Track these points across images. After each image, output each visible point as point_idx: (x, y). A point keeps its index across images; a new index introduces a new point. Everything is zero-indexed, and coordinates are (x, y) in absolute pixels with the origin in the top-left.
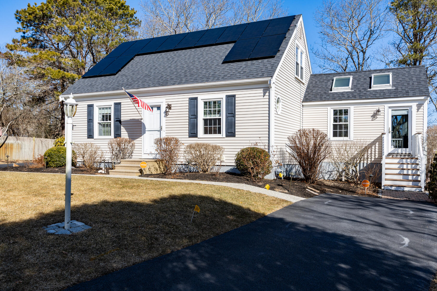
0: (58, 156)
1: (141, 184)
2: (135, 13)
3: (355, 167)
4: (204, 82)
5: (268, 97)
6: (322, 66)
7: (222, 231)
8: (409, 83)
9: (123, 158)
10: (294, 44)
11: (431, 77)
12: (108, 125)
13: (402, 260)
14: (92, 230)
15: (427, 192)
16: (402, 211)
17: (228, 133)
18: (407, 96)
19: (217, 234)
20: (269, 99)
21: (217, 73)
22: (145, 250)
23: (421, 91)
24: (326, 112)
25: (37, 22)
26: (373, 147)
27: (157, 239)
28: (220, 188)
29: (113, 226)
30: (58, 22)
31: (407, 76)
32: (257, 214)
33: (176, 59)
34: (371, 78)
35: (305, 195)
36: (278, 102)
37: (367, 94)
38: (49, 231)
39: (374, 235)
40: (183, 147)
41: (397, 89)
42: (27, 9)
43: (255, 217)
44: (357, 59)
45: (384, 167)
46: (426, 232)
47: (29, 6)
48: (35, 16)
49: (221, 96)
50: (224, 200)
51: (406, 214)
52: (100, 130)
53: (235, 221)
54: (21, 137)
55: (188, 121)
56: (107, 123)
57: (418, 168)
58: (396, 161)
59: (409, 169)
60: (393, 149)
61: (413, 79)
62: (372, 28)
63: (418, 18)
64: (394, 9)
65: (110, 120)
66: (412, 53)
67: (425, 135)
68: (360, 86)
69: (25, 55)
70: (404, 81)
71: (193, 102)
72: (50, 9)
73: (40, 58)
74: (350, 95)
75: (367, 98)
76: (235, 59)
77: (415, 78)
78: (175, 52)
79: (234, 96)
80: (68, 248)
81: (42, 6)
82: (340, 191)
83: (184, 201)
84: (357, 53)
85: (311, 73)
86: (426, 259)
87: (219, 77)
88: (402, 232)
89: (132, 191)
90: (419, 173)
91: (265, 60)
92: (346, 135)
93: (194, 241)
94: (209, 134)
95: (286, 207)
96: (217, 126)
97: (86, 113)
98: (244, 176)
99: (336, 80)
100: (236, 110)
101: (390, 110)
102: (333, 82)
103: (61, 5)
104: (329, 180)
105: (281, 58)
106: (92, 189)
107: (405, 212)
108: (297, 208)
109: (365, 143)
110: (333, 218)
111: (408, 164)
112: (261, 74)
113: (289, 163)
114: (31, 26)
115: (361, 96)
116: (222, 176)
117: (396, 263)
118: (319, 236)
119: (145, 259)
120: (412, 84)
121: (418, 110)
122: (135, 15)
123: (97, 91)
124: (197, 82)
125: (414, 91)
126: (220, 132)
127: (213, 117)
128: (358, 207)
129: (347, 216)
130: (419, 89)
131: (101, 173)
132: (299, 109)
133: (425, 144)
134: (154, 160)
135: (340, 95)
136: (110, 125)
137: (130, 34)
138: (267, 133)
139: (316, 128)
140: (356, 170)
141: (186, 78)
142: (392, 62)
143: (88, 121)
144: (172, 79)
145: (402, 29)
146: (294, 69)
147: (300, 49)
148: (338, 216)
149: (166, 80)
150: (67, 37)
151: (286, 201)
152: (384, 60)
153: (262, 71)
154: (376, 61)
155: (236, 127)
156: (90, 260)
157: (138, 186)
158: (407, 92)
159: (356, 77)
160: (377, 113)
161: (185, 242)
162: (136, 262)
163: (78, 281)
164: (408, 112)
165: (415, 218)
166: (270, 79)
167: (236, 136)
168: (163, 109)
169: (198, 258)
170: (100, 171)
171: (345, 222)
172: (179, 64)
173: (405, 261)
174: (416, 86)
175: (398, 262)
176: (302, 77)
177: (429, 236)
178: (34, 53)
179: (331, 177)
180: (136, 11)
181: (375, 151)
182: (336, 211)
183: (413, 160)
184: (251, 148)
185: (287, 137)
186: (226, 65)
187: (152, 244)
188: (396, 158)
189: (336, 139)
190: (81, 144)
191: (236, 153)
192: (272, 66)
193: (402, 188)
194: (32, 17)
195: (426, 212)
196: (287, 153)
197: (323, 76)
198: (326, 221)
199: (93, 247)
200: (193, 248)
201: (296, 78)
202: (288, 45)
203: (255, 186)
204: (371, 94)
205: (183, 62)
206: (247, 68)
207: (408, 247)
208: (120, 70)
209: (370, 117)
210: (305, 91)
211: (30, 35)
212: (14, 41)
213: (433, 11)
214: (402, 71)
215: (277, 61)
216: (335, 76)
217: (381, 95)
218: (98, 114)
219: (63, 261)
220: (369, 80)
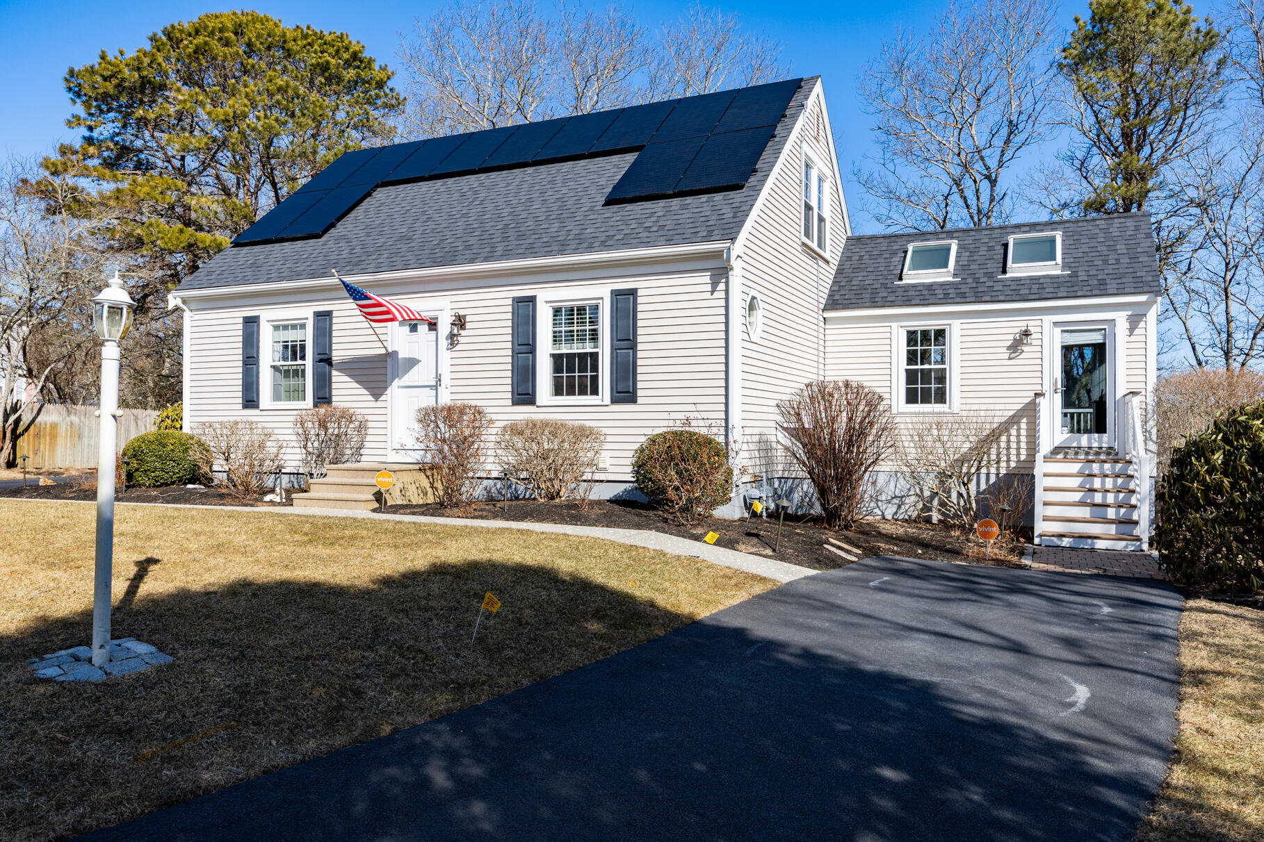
0: (160, 456)
1: (365, 533)
2: (388, 78)
3: (965, 484)
4: (553, 253)
5: (723, 295)
6: (884, 218)
7: (558, 669)
8: (1107, 258)
9: (335, 461)
10: (798, 156)
11: (1171, 246)
12: (298, 370)
13: (1064, 754)
14: (170, 667)
15: (1155, 553)
16: (1080, 607)
17: (618, 392)
18: (1103, 292)
19: (541, 677)
20: (727, 299)
21: (588, 231)
22: (314, 726)
23: (1139, 280)
24: (888, 335)
25: (124, 100)
26: (1013, 432)
27: (358, 693)
28: (580, 542)
29: (237, 653)
30: (180, 101)
31: (1103, 240)
32: (671, 618)
33: (482, 195)
34: (1006, 246)
35: (819, 562)
36: (752, 307)
37: (995, 289)
38: (43, 672)
39: (991, 677)
40: (494, 431)
41: (1074, 275)
42: (97, 66)
43: (663, 625)
44: (975, 199)
45: (1041, 483)
46: (1140, 668)
47: (103, 58)
48: (118, 85)
49: (599, 292)
50: (583, 576)
51: (1092, 614)
52: (276, 387)
53: (602, 637)
54: (79, 407)
55: (509, 360)
56: (295, 368)
57: (1132, 486)
58: (1075, 467)
59: (1108, 491)
60: (1066, 435)
61: (1118, 247)
62: (1014, 118)
63: (1134, 91)
64: (1068, 65)
65: (303, 358)
66: (1119, 181)
67: (1151, 399)
68: (977, 267)
69: (90, 188)
70: (1094, 254)
71: (524, 309)
72: (159, 64)
73: (133, 194)
74: (950, 291)
75: (997, 299)
76: (638, 194)
77: (1123, 246)
78: (483, 176)
79: (633, 293)
80: (80, 723)
81: (138, 58)
82: (920, 551)
83: (467, 579)
84: (975, 181)
85: (849, 234)
86: (1131, 750)
87: (592, 240)
88: (1073, 668)
89: (328, 551)
90: (1133, 501)
91: (718, 197)
92: (941, 397)
93: (469, 697)
94: (568, 394)
95: (759, 597)
96: (589, 374)
97: (241, 339)
98: (656, 509)
99: (914, 252)
100: (640, 331)
101: (1058, 330)
102: (905, 257)
103: (189, 56)
104: (896, 520)
105: (760, 190)
106: (220, 548)
107: (1088, 609)
108: (789, 600)
109: (989, 420)
110: (885, 627)
111: (1106, 476)
112: (704, 234)
113: (786, 475)
114: (110, 110)
115: (979, 295)
116: (597, 511)
117: (1044, 764)
118: (837, 681)
119: (304, 755)
120: (1114, 262)
121: (1131, 330)
122: (390, 84)
123: (268, 281)
124: (535, 255)
125: (1119, 281)
126: (595, 392)
127: (576, 348)
128: (960, 596)
129: (923, 622)
130: (1134, 275)
131: (272, 503)
132: (815, 327)
133: (1152, 423)
134: (417, 467)
135: (923, 293)
136: (303, 371)
137: (374, 133)
138: (723, 391)
139: (854, 380)
140: (968, 493)
141: (506, 243)
142: (1065, 206)
143: (244, 361)
144: (468, 247)
145: (1092, 119)
146: (798, 221)
147: (816, 168)
148: (901, 621)
149: (453, 249)
150: (206, 140)
151: (763, 579)
152: (1047, 203)
153: (709, 224)
154: (1028, 205)
155: (639, 377)
156: (136, 759)
157: (353, 538)
158: (1102, 283)
159: (966, 242)
160: (1021, 340)
161: (443, 701)
162: (273, 767)
163: (75, 829)
164: (1105, 336)
165: (1116, 626)
166: (728, 245)
167: (640, 400)
168: (444, 327)
169: (465, 752)
170: (268, 498)
171: (916, 639)
172: (490, 207)
173: (1070, 756)
174: (1126, 266)
175: (1052, 760)
176: (821, 244)
177: (1149, 680)
178: (116, 182)
179: (901, 511)
180: (393, 73)
181: (1018, 442)
182: (897, 606)
183: (1120, 465)
184: (675, 433)
185: (774, 403)
186: (614, 210)
187: (340, 707)
188: (1075, 461)
189: (912, 410)
190: (221, 423)
191: (637, 446)
192: (734, 210)
193: (1089, 541)
194: (110, 87)
195: (1148, 609)
196: (779, 446)
197: (881, 240)
198: (863, 636)
199: (157, 721)
200: (459, 720)
201: (804, 244)
202: (781, 155)
203: (684, 537)
204: (1006, 288)
205: (501, 202)
206: (668, 217)
207: (1083, 712)
208: (333, 225)
209: (1004, 350)
210: (830, 282)
211: (106, 134)
212: (64, 150)
213: (1172, 72)
214: (1090, 228)
215: (748, 198)
216: (913, 241)
217: (1033, 291)
218: (271, 343)
219: (50, 764)
220: (1002, 251)
